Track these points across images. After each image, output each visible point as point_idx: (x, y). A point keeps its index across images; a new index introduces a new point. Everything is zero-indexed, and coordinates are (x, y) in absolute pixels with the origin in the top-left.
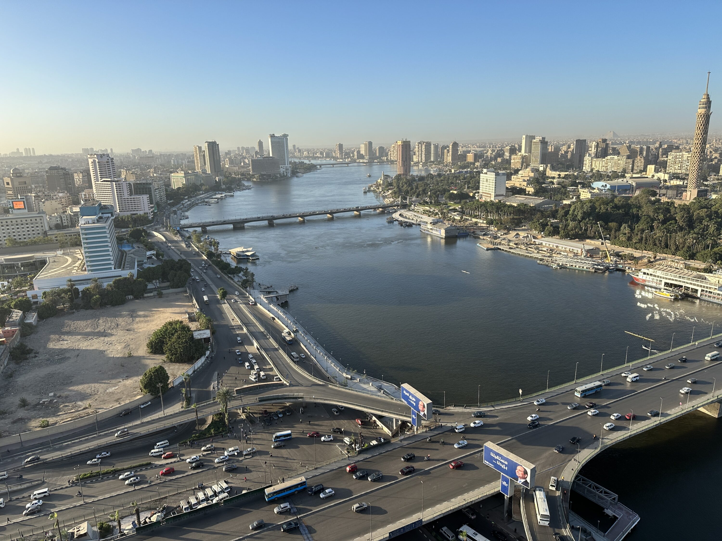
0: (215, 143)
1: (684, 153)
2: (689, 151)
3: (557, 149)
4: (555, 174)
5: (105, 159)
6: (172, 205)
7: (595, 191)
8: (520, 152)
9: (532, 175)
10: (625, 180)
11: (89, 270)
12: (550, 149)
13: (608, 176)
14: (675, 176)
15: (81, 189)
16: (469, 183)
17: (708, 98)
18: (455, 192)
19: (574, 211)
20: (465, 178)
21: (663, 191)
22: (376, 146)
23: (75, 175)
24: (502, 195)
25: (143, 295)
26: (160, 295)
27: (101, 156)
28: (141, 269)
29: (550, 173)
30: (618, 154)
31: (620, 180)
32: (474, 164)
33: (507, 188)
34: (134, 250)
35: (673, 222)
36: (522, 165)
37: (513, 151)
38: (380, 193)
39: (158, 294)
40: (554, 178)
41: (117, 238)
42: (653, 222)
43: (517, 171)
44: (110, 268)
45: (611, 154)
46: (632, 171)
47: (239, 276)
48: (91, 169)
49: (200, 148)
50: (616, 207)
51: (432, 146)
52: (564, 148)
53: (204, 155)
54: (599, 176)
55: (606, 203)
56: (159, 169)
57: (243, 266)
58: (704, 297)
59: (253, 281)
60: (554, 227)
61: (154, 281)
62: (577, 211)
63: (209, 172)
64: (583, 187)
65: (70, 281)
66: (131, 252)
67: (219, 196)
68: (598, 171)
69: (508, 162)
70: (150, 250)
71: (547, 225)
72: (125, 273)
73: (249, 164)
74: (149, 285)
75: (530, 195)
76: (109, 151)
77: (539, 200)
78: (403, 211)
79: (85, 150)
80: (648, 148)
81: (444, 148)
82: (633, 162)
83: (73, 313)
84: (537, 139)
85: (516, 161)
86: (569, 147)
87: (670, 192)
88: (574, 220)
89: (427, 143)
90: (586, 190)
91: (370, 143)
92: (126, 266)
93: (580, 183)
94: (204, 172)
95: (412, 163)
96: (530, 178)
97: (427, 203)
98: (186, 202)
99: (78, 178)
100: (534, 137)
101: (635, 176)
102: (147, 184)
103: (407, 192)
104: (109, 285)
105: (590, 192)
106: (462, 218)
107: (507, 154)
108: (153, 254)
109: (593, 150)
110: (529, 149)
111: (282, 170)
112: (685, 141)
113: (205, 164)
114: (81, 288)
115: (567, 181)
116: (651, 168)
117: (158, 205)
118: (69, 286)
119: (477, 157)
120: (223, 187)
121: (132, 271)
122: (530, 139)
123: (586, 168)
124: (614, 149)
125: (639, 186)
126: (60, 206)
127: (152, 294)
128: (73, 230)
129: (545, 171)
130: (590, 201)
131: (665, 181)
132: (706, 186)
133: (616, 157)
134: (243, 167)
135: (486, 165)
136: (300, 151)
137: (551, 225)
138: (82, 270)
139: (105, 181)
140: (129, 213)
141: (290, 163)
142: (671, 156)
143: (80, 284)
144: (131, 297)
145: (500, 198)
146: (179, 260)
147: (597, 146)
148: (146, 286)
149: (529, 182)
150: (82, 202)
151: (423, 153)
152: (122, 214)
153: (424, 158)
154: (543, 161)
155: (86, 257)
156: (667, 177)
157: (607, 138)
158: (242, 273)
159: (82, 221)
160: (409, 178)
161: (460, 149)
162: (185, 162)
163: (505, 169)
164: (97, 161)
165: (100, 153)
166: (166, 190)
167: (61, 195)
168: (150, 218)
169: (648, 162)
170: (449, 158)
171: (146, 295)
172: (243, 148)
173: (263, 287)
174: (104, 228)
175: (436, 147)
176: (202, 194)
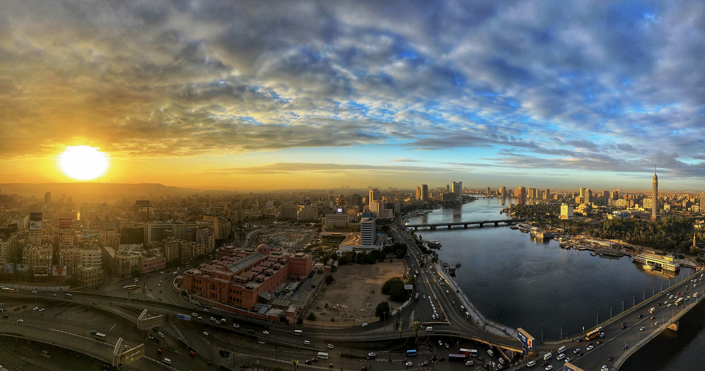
0: (426, 185)
1: (649, 199)
2: (651, 198)
3: (596, 195)
4: (596, 207)
5: (376, 192)
6: (403, 215)
7: (614, 215)
8: (579, 195)
9: (585, 207)
10: (626, 211)
11: (362, 244)
12: (593, 195)
13: (619, 209)
14: (646, 209)
15: (365, 204)
16: (555, 210)
17: (656, 176)
18: (549, 214)
19: (605, 225)
20: (553, 207)
21: (642, 216)
22: (507, 189)
23: (363, 198)
24: (572, 217)
25: (383, 260)
26: (391, 261)
27: (375, 190)
28: (384, 246)
29: (594, 206)
30: (623, 198)
31: (625, 211)
32: (558, 200)
33: (574, 213)
34: (382, 236)
35: (648, 231)
36: (581, 202)
37: (577, 195)
38: (509, 213)
39: (390, 261)
40: (595, 209)
41: (376, 230)
42: (640, 231)
43: (578, 205)
44: (371, 244)
45: (620, 198)
46: (629, 207)
47: (430, 255)
48: (370, 196)
49: (419, 187)
50: (624, 223)
51: (537, 191)
52: (599, 195)
53: (420, 191)
54: (616, 209)
55: (620, 222)
56: (399, 197)
57: (433, 250)
58: (664, 268)
59: (437, 259)
60: (597, 233)
61: (389, 254)
62: (607, 225)
63: (422, 199)
64: (609, 214)
65: (354, 248)
66: (381, 237)
67: (425, 212)
68: (615, 206)
69: (574, 200)
70: (390, 237)
71: (593, 232)
72: (377, 248)
73: (441, 196)
74: (387, 255)
75: (585, 217)
76: (379, 188)
77: (590, 220)
78: (521, 223)
79: (369, 187)
80: (635, 196)
81: (544, 191)
82: (629, 202)
83: (352, 264)
84: (587, 190)
85: (577, 200)
86: (602, 194)
87: (645, 217)
88: (606, 230)
89: (534, 189)
90: (610, 215)
91: (505, 188)
92: (378, 244)
93: (607, 212)
94: (420, 199)
95: (526, 199)
96: (585, 208)
97: (534, 219)
98: (409, 214)
99: (364, 200)
100: (585, 189)
101: (630, 209)
102: (393, 204)
103: (523, 213)
104: (369, 253)
105: (612, 216)
106: (552, 228)
107: (573, 196)
108: (391, 239)
109: (612, 196)
110: (583, 195)
111: (457, 200)
112: (649, 194)
113: (420, 195)
114: (357, 252)
115: (602, 210)
116: (637, 205)
117: (396, 215)
118: (353, 250)
119: (559, 197)
120: (428, 207)
121: (380, 247)
122: (584, 189)
123: (610, 204)
124: (621, 196)
125: (632, 214)
126: (355, 212)
127: (387, 260)
128: (358, 224)
129: (591, 205)
130: (612, 220)
131: (643, 212)
132: (659, 214)
133: (622, 200)
134: (438, 197)
135: (564, 201)
136: (467, 190)
137: (596, 232)
138: (359, 244)
139: (375, 202)
140: (383, 218)
141: (462, 196)
142: (644, 200)
143: (357, 250)
144: (377, 260)
145: (571, 218)
146: (402, 244)
147: (614, 194)
148: (386, 256)
149: (585, 210)
150: (364, 211)
151: (532, 194)
152: (380, 218)
153: (532, 196)
154: (590, 200)
155: (362, 237)
156: (643, 210)
157: (617, 190)
158: (432, 254)
159: (362, 220)
160: (524, 206)
161: (551, 193)
162: (411, 194)
163: (573, 204)
164: (373, 192)
165: (375, 188)
166: (401, 207)
167: (356, 207)
168: (392, 221)
169: (635, 203)
170: (545, 197)
171: (385, 260)
172: (439, 188)
173: (442, 263)
174: (371, 224)
175: (539, 191)
176: (418, 210)
